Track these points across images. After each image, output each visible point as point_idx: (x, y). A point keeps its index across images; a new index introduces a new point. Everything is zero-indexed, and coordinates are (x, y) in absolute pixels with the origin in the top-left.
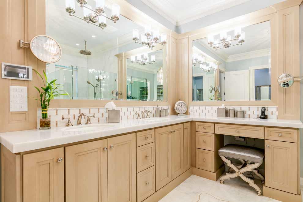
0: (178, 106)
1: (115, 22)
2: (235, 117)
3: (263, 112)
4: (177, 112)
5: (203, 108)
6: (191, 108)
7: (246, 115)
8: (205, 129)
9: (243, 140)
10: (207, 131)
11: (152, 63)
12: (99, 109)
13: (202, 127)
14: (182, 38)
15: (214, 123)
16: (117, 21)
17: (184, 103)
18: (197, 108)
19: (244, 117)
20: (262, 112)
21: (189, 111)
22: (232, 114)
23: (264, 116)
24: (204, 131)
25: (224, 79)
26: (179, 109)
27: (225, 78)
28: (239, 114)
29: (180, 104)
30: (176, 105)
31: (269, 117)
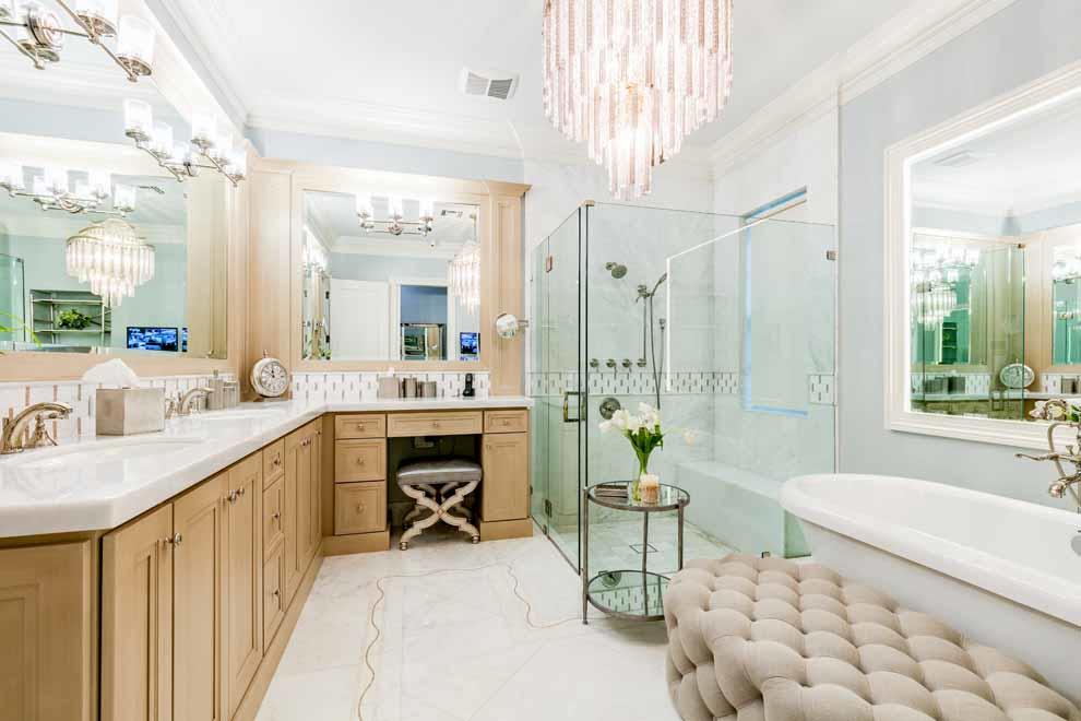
0: (264, 375)
1: (132, 79)
2: (416, 396)
3: (469, 383)
4: (259, 389)
5: (335, 378)
6: (298, 378)
7: (439, 393)
8: (362, 430)
9: (431, 445)
10: (368, 433)
11: (123, 213)
12: (55, 387)
13: (355, 426)
14: (269, 170)
15: (386, 413)
16: (141, 78)
17: (278, 364)
18: (316, 378)
19: (435, 395)
20: (467, 382)
21: (293, 388)
22: (411, 390)
23: (469, 392)
24: (359, 434)
25: (327, 297)
26: (265, 382)
27: (330, 295)
28: (425, 388)
29: (270, 366)
30: (256, 373)
31: (476, 392)
